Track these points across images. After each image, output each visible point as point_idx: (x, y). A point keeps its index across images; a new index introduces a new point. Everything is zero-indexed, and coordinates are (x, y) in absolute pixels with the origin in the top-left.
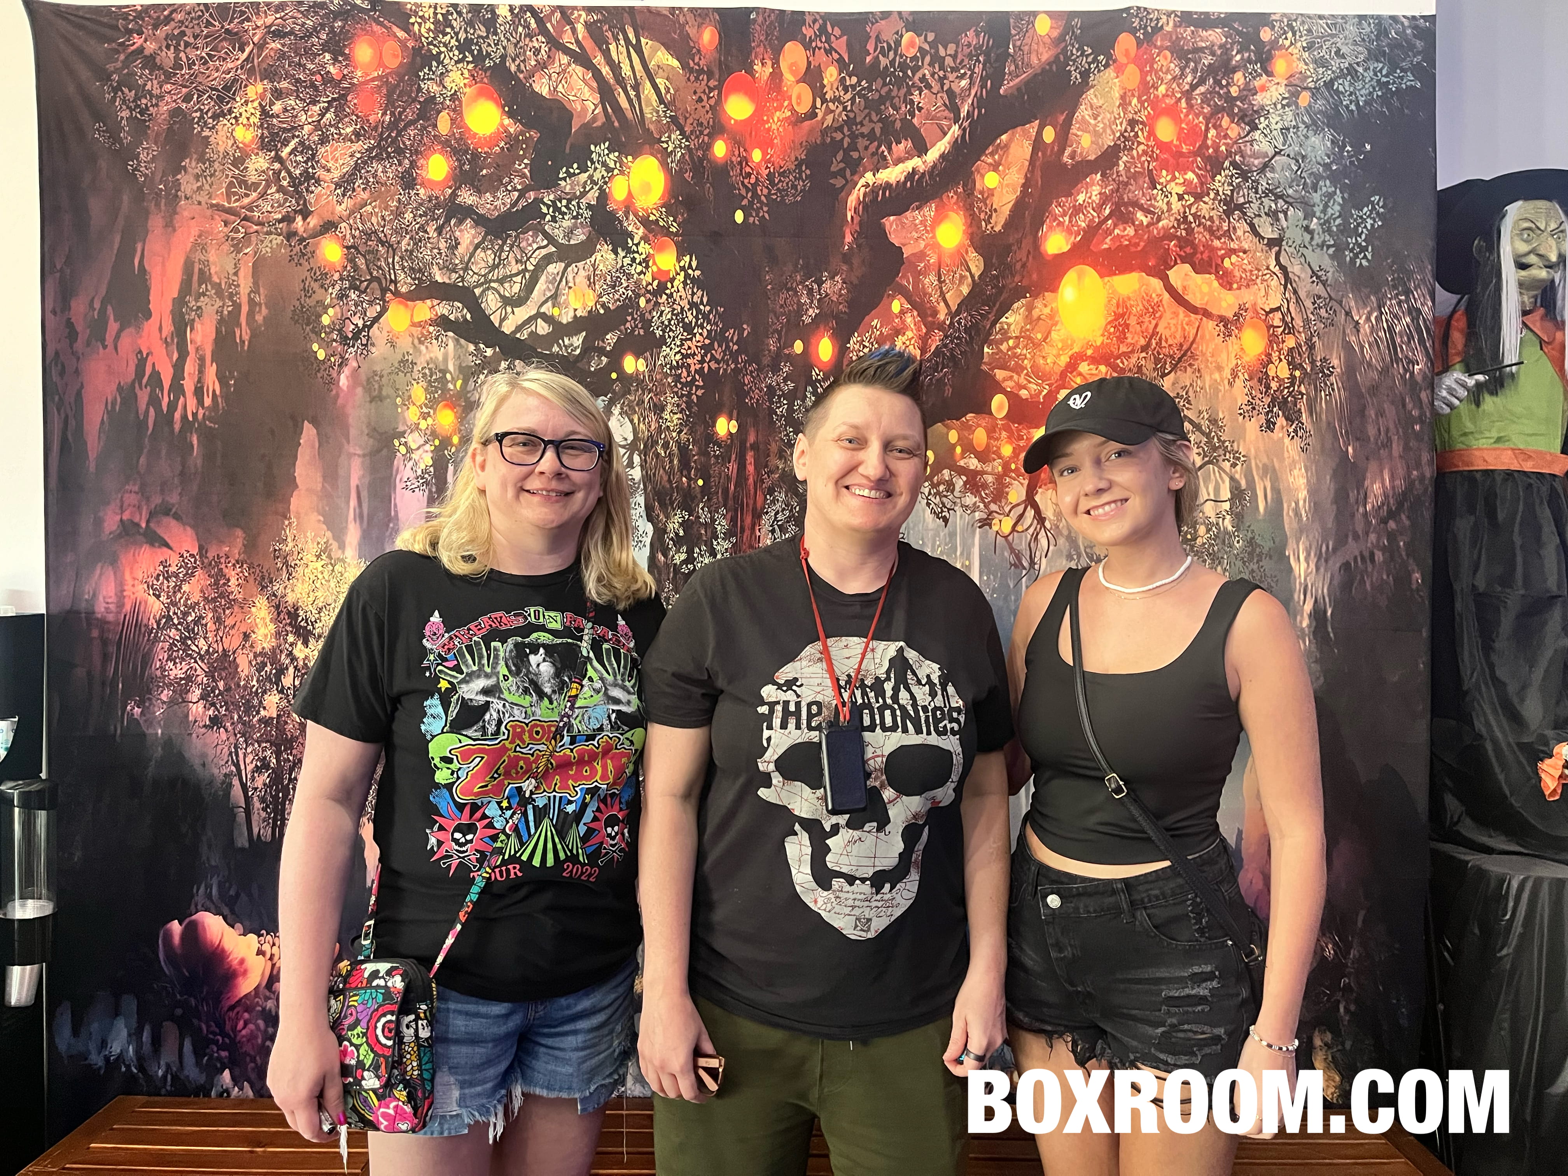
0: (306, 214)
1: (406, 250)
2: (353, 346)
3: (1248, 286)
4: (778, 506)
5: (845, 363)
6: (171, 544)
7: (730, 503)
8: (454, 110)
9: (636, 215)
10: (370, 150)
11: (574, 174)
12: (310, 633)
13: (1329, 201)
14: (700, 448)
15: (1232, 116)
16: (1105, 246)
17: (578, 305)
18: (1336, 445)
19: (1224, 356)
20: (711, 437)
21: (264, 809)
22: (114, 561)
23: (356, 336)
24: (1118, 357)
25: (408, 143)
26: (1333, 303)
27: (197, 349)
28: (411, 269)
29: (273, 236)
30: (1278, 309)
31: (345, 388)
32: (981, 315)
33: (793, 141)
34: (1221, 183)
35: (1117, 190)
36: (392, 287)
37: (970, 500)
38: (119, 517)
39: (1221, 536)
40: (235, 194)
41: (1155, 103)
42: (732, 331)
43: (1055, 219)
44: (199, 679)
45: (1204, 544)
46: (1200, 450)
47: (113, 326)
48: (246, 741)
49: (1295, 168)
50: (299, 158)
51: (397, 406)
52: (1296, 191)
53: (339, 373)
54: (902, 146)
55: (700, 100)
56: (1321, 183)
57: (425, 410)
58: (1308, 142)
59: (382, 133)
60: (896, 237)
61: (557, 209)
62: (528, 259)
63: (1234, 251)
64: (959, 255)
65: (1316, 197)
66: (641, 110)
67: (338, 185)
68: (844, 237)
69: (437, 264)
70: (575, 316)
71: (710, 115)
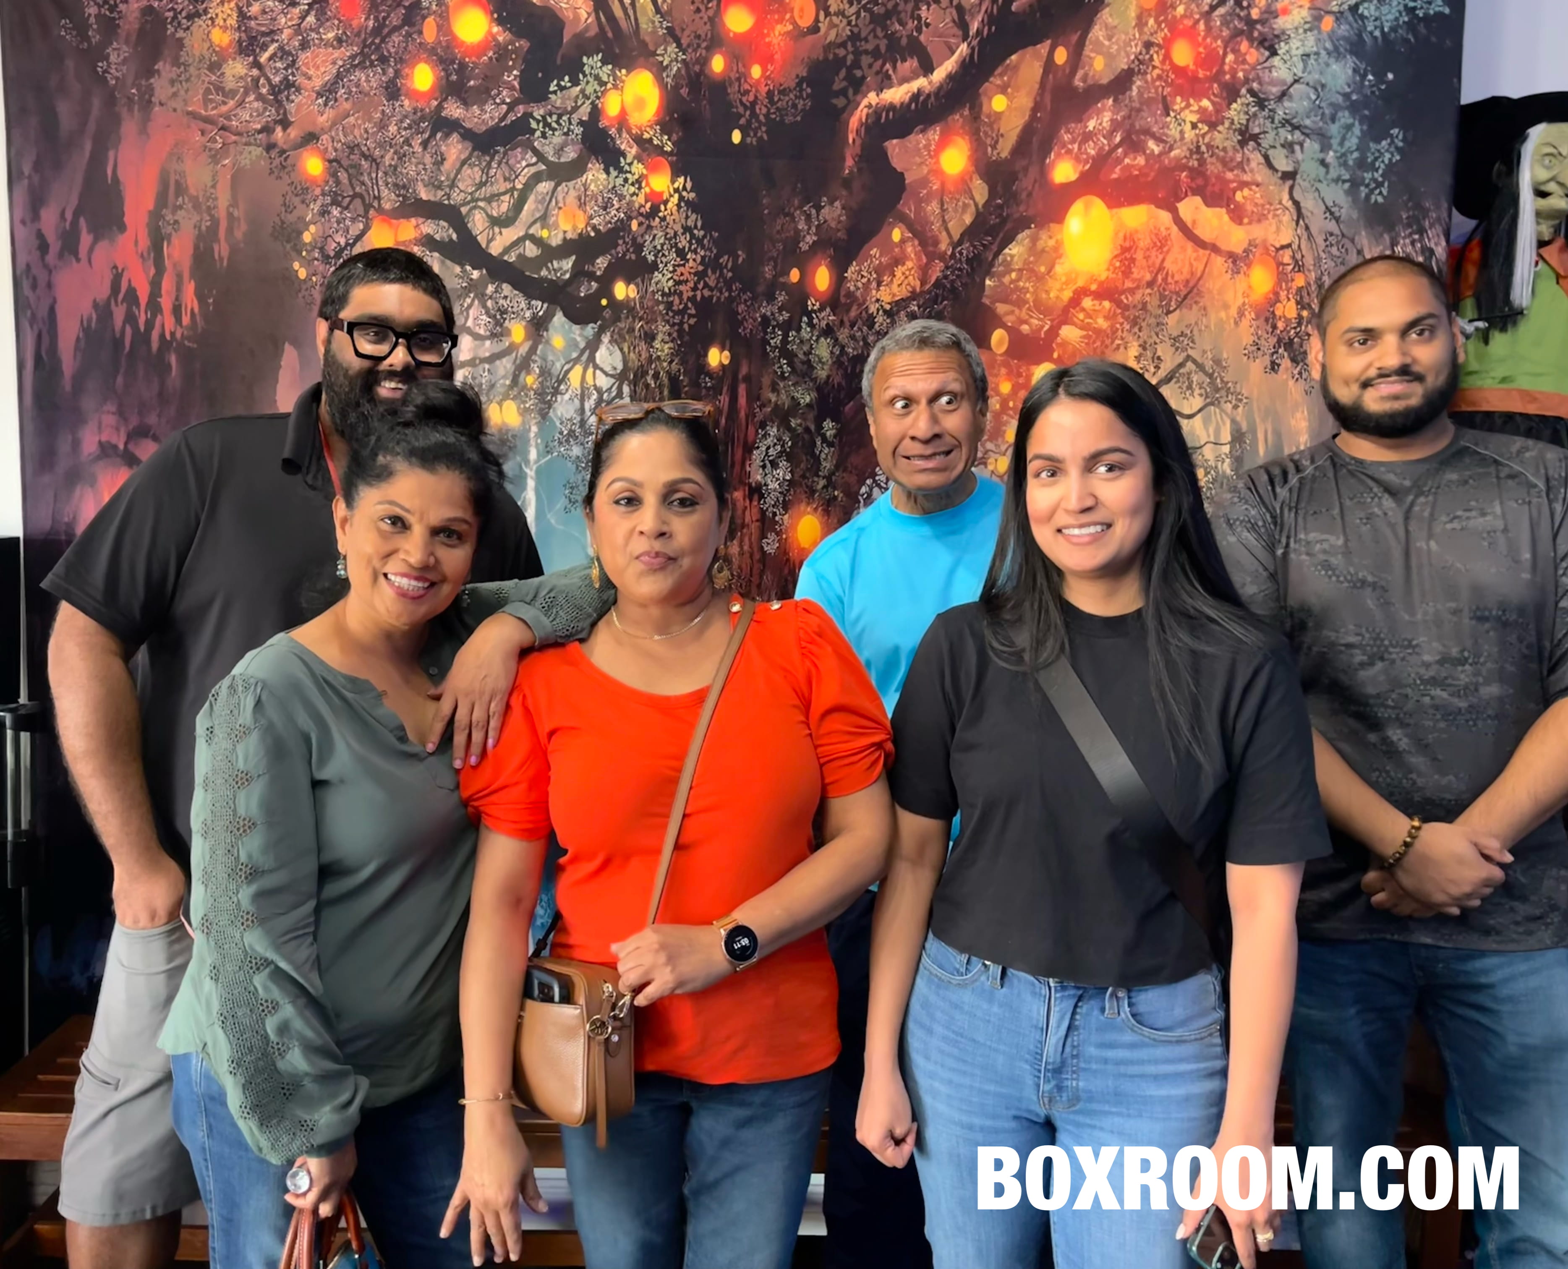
0: (285, 123)
1: (390, 165)
3: (1259, 221)
4: (769, 441)
5: (843, 293)
8: (440, 16)
9: (629, 132)
10: (353, 57)
11: (565, 88)
13: (1347, 133)
14: (690, 380)
15: (1251, 39)
16: (1114, 176)
17: (568, 227)
19: (1232, 294)
20: (702, 368)
22: (93, 483)
23: (339, 254)
24: (1123, 292)
25: (392, 50)
26: (1345, 241)
27: (175, 265)
28: (396, 185)
29: (252, 148)
30: (1289, 246)
32: (984, 245)
33: (794, 57)
34: (1236, 112)
35: (1129, 117)
36: (376, 204)
38: (97, 439)
39: (1219, 479)
40: (211, 101)
41: (1173, 25)
42: (726, 257)
43: (1064, 145)
46: (1203, 391)
47: (86, 239)
49: (1314, 97)
50: (279, 65)
52: (1314, 122)
54: (907, 64)
55: (698, 10)
56: (1340, 114)
58: (1329, 70)
59: (365, 40)
60: (899, 162)
61: (547, 125)
62: (517, 177)
63: (1246, 184)
64: (963, 181)
65: (1334, 129)
66: (636, 19)
67: (319, 95)
68: (843, 159)
69: (422, 180)
70: (565, 239)
71: (708, 27)
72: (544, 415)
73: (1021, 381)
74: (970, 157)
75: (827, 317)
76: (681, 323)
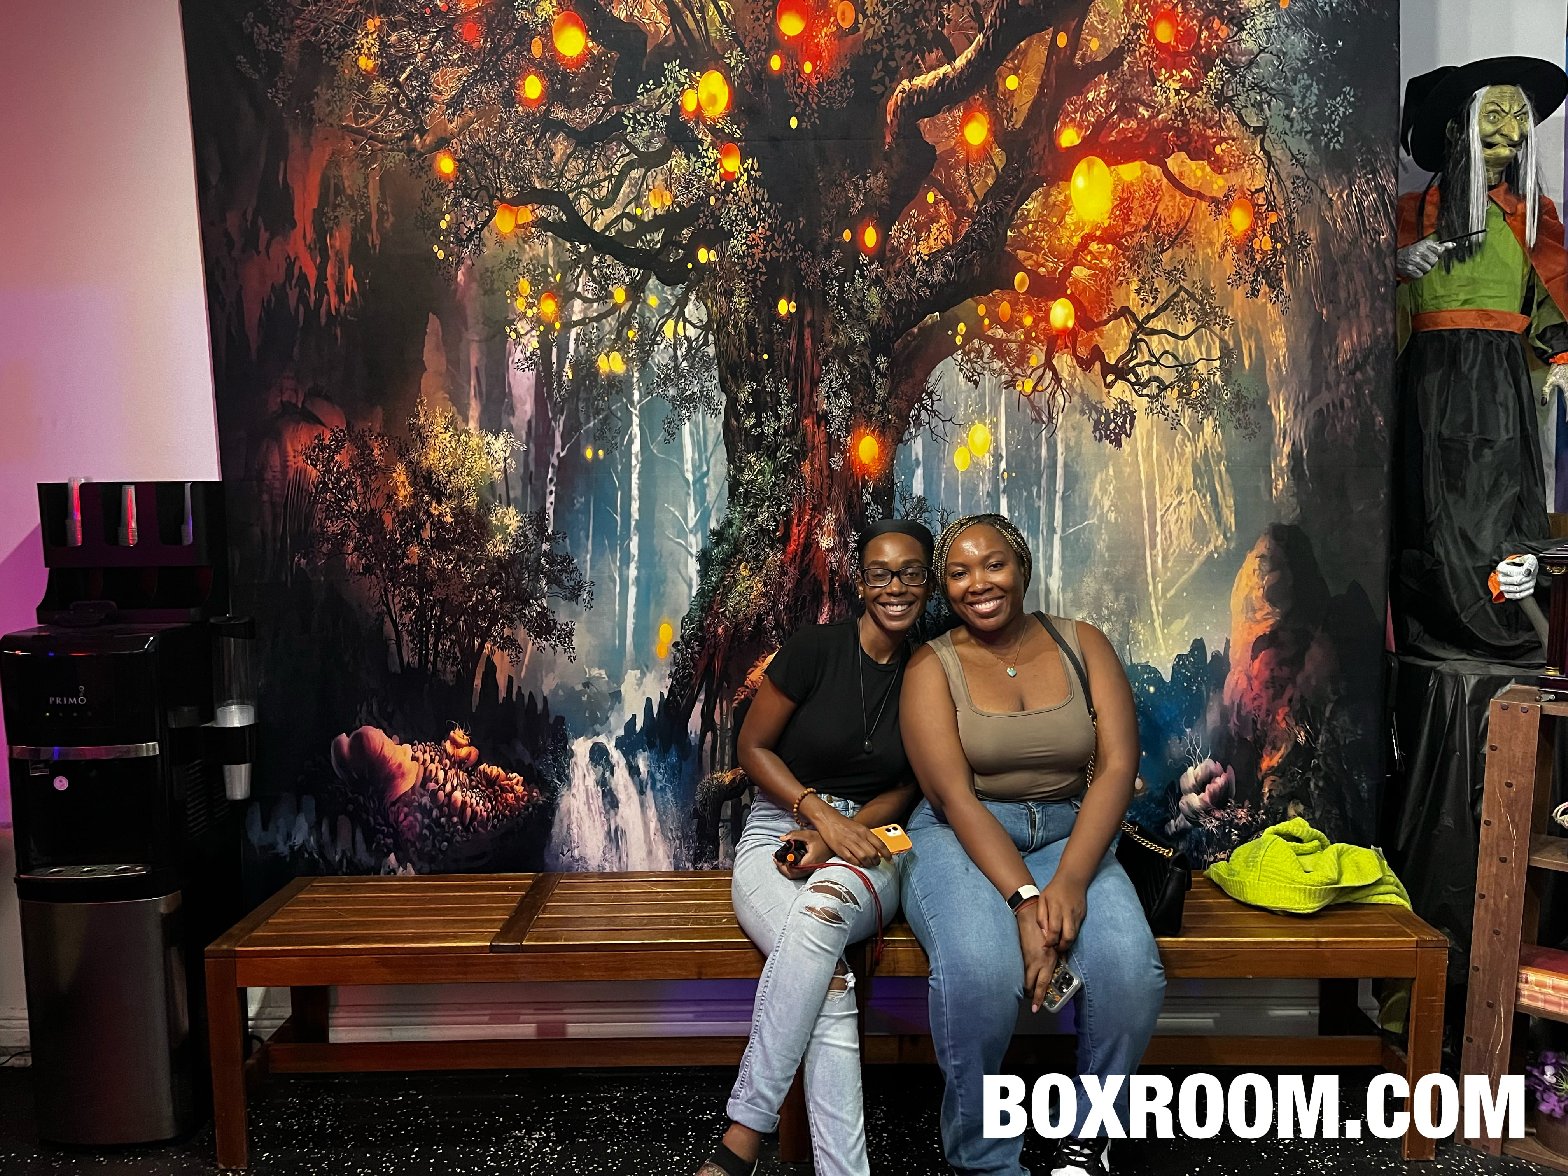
0: (422, 132)
1: (509, 162)
2: (468, 247)
3: (1236, 170)
4: (832, 375)
5: (888, 248)
6: (323, 421)
7: (792, 374)
8: (545, 36)
9: (705, 124)
10: (475, 73)
11: (650, 90)
12: (442, 494)
13: (1307, 91)
14: (764, 327)
15: (1222, 19)
16: (1112, 138)
17: (657, 205)
18: (1312, 307)
19: (1215, 232)
20: (773, 316)
21: (412, 641)
22: (277, 437)
23: (470, 237)
24: (1124, 236)
25: (507, 66)
26: (1310, 183)
27: (336, 254)
28: (514, 177)
29: (395, 153)
30: (1263, 189)
31: (462, 283)
32: (1004, 203)
33: (839, 54)
34: (1212, 79)
35: (1122, 88)
36: (498, 195)
37: (997, 364)
38: (279, 399)
39: (1212, 390)
40: (361, 116)
41: (1155, 9)
42: (790, 224)
43: (1068, 116)
44: (352, 534)
45: (1197, 397)
46: (1195, 316)
47: (264, 235)
48: (393, 585)
49: (1277, 64)
50: (414, 83)
51: (507, 298)
52: (1278, 84)
53: (457, 271)
54: (934, 55)
55: (758, 19)
56: (1300, 77)
57: (530, 300)
58: (1289, 40)
59: (484, 58)
60: (930, 136)
61: (637, 121)
62: (613, 166)
63: (1224, 139)
64: (984, 151)
65: (1296, 89)
66: (706, 30)
67: (449, 106)
68: (884, 138)
69: (536, 173)
70: (655, 215)
71: (766, 32)
72: (644, 363)
73: (1041, 314)
74: (989, 130)
75: (876, 269)
76: (755, 280)
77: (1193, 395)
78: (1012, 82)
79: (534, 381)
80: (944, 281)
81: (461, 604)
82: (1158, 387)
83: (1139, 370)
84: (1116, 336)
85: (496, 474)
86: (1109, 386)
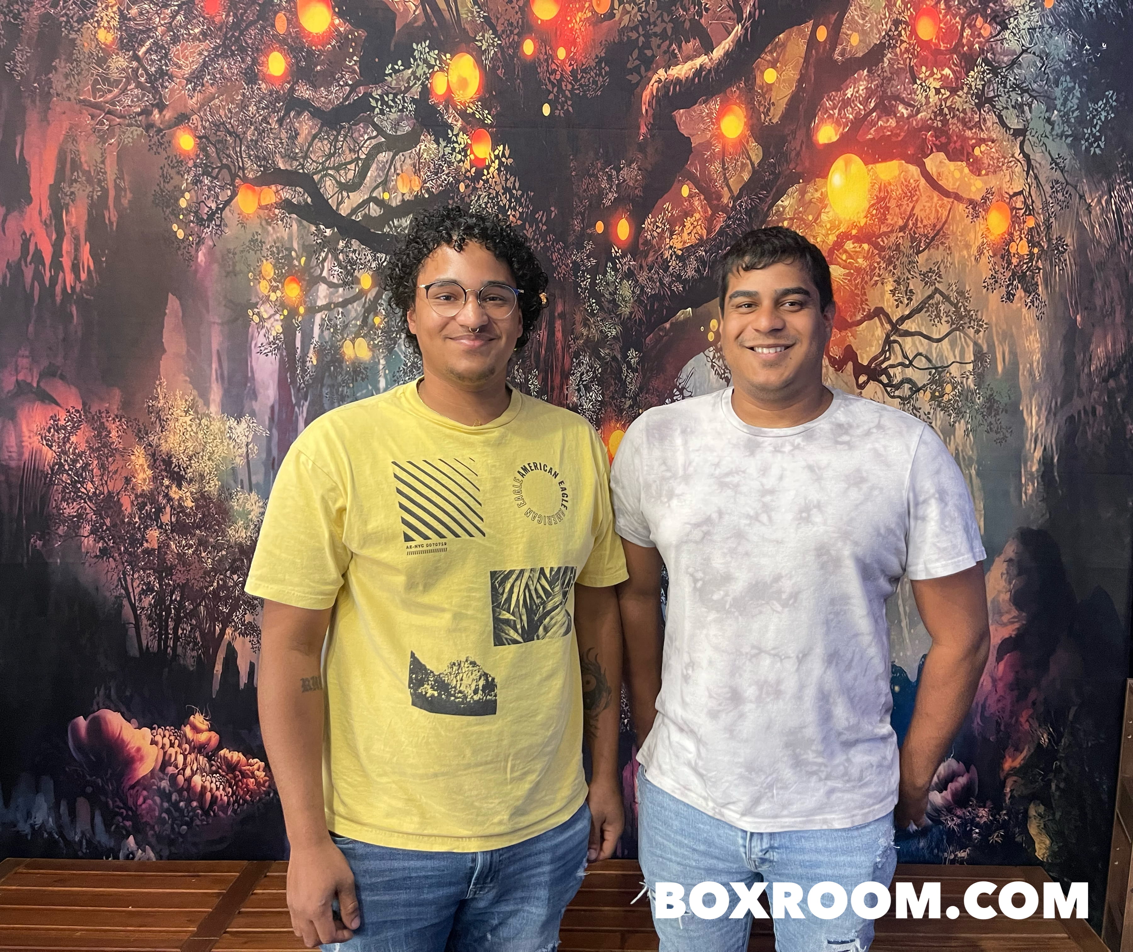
0: (161, 107)
1: (252, 140)
2: (208, 227)
3: (995, 172)
4: (583, 369)
5: (641, 241)
6: (59, 401)
7: (542, 365)
8: (290, 11)
9: (455, 108)
10: (216, 48)
11: (399, 71)
12: (183, 478)
13: (1069, 94)
15: (985, 17)
16: (870, 136)
17: (405, 191)
18: (1067, 314)
19: (972, 235)
21: (151, 625)
22: (12, 416)
23: (211, 217)
24: (880, 236)
25: (249, 42)
26: (1069, 188)
27: (72, 230)
28: (257, 157)
29: (134, 128)
30: (1021, 193)
31: (203, 264)
32: (759, 198)
33: (594, 40)
34: (973, 79)
35: (882, 85)
36: (240, 173)
38: (14, 379)
39: (964, 393)
40: (100, 90)
41: (918, 5)
42: (541, 213)
43: (826, 112)
44: (89, 516)
45: (950, 400)
46: (948, 318)
48: (132, 569)
49: (1039, 65)
50: (154, 57)
51: (249, 280)
52: (1040, 86)
53: (197, 251)
54: (690, 45)
55: (510, 2)
56: (1062, 79)
57: (274, 284)
58: (1052, 41)
59: (226, 33)
60: (685, 128)
61: (384, 103)
62: (360, 149)
63: (983, 141)
64: (741, 143)
65: (1058, 91)
66: (457, 10)
67: (189, 81)
68: (639, 128)
69: (280, 152)
70: (403, 200)
71: (519, 15)
72: (390, 351)
74: (745, 124)
77: (946, 398)
78: (770, 76)
79: (276, 366)
80: (697, 276)
81: (201, 588)
82: (911, 389)
83: (891, 371)
84: (869, 337)
85: (238, 460)
86: (861, 387)
